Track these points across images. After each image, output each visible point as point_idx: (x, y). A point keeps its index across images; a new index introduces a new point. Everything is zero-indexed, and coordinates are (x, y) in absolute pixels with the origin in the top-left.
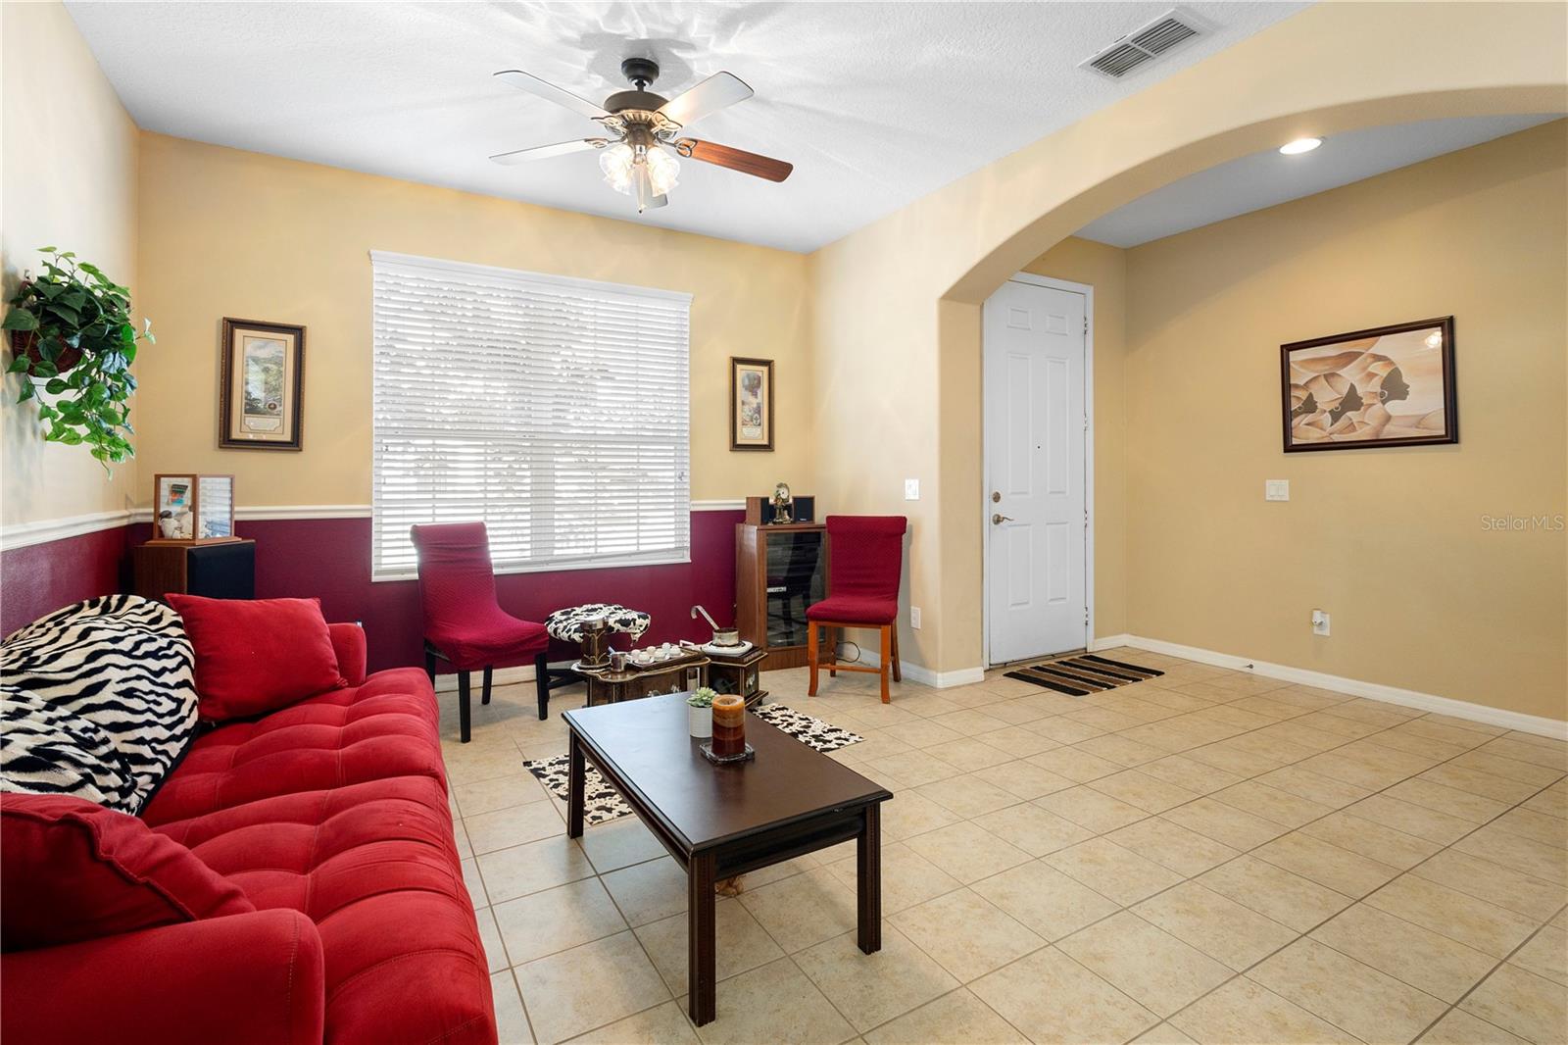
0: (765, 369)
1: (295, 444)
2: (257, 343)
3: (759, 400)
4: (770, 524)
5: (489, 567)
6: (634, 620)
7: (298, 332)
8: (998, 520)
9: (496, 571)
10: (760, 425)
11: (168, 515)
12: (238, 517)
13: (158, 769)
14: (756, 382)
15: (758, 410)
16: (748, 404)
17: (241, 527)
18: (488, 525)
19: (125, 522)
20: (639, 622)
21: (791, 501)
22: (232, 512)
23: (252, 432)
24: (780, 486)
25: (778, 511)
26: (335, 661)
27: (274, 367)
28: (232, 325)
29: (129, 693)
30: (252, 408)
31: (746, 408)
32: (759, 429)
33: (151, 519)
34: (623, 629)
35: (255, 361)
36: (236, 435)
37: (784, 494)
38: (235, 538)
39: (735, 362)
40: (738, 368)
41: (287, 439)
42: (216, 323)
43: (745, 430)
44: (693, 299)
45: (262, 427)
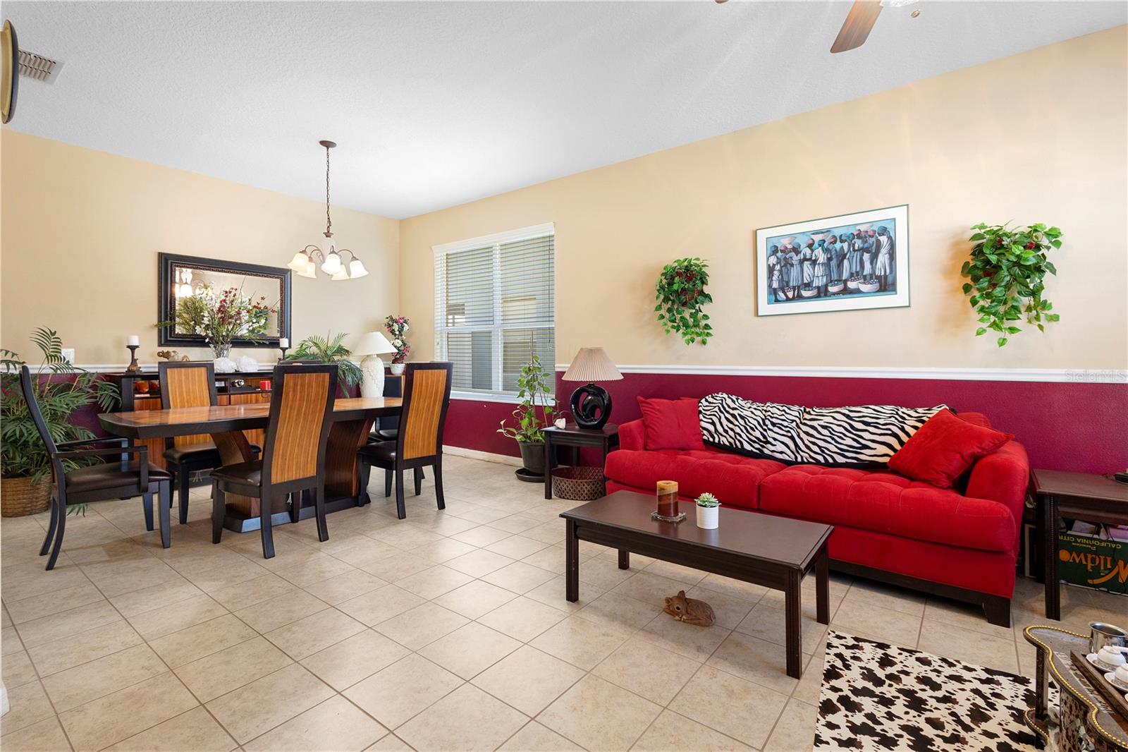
13: (820, 458)
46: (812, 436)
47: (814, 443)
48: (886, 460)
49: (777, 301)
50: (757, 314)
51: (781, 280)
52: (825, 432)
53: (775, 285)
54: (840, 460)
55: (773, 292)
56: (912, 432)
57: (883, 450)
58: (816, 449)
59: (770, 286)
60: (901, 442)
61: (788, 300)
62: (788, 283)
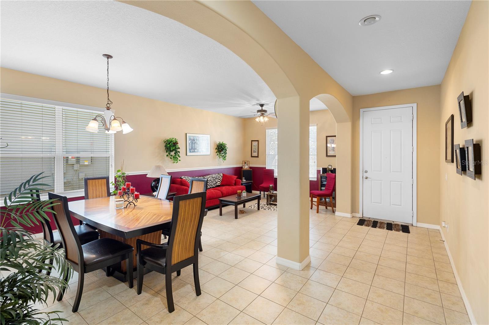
1: (258, 157)
2: (254, 143)
4: (325, 174)
7: (258, 141)
8: (367, 178)
9: (275, 177)
10: (334, 151)
13: (211, 187)
14: (333, 141)
15: (334, 148)
17: (250, 168)
18: (275, 169)
21: (332, 169)
24: (329, 165)
25: (327, 171)
26: (234, 183)
27: (256, 146)
28: (252, 141)
29: (210, 180)
30: (254, 152)
35: (254, 145)
36: (252, 156)
37: (330, 167)
38: (249, 169)
39: (327, 137)
40: (328, 138)
41: (257, 156)
42: (251, 141)
43: (330, 152)
44: (317, 125)
45: (255, 154)
48: (220, 184)
49: (191, 152)
50: (187, 155)
51: (191, 147)
53: (190, 148)
54: (214, 186)
55: (190, 150)
56: (222, 179)
57: (219, 183)
58: (210, 185)
59: (189, 148)
60: (221, 181)
61: (193, 152)
62: (192, 148)
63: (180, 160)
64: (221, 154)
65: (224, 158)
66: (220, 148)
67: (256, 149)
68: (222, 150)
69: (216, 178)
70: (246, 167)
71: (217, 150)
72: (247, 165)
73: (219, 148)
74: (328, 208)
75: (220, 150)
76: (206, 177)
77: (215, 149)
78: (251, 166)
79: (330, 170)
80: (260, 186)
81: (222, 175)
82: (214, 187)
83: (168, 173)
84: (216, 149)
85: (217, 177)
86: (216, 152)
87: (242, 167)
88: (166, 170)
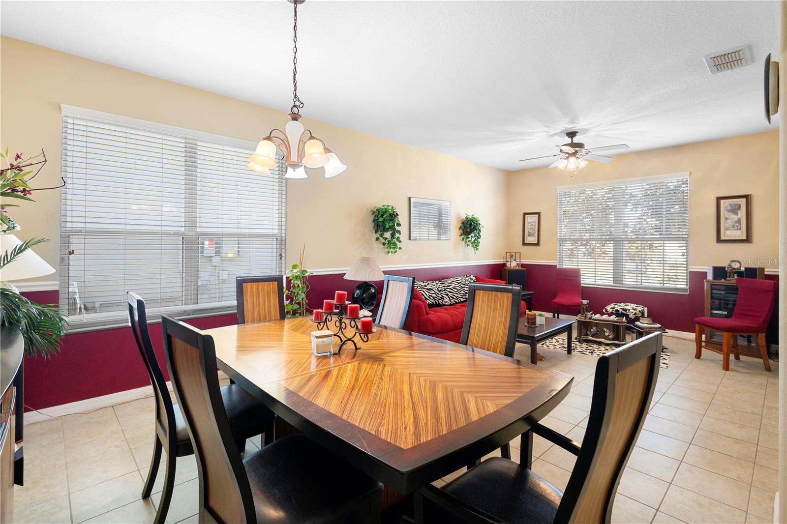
0: (744, 200)
1: (538, 244)
2: (530, 218)
3: (739, 216)
4: (723, 280)
5: (580, 284)
6: (629, 310)
7: (538, 214)
9: (582, 285)
10: (740, 229)
11: (508, 261)
12: (521, 263)
13: (457, 301)
14: (737, 207)
15: (739, 221)
16: (730, 219)
17: (523, 266)
18: (581, 269)
19: (502, 263)
20: (631, 311)
21: (743, 269)
22: (520, 261)
23: (529, 241)
25: (728, 274)
27: (533, 224)
28: (525, 214)
30: (529, 235)
31: (729, 221)
32: (739, 232)
33: (505, 262)
34: (623, 312)
35: (530, 223)
36: (526, 242)
37: (736, 266)
38: (520, 268)
39: (719, 199)
40: (722, 201)
41: (536, 243)
42: (522, 214)
43: (728, 232)
44: (690, 174)
45: (532, 239)
46: (452, 293)
47: (454, 295)
50: (410, 239)
52: (455, 290)
54: (462, 300)
58: (455, 297)
63: (400, 248)
64: (470, 239)
65: (476, 245)
66: (468, 226)
67: (534, 229)
68: (472, 231)
69: (464, 284)
70: (513, 265)
71: (461, 231)
72: (515, 260)
73: (465, 227)
74: (742, 357)
75: (469, 230)
76: (445, 282)
77: (458, 228)
78: (524, 262)
79: (736, 272)
80: (554, 302)
81: (474, 278)
82: (462, 302)
83: (383, 271)
84: (460, 228)
85: (467, 283)
86: (460, 234)
87: (504, 265)
88: (380, 267)
